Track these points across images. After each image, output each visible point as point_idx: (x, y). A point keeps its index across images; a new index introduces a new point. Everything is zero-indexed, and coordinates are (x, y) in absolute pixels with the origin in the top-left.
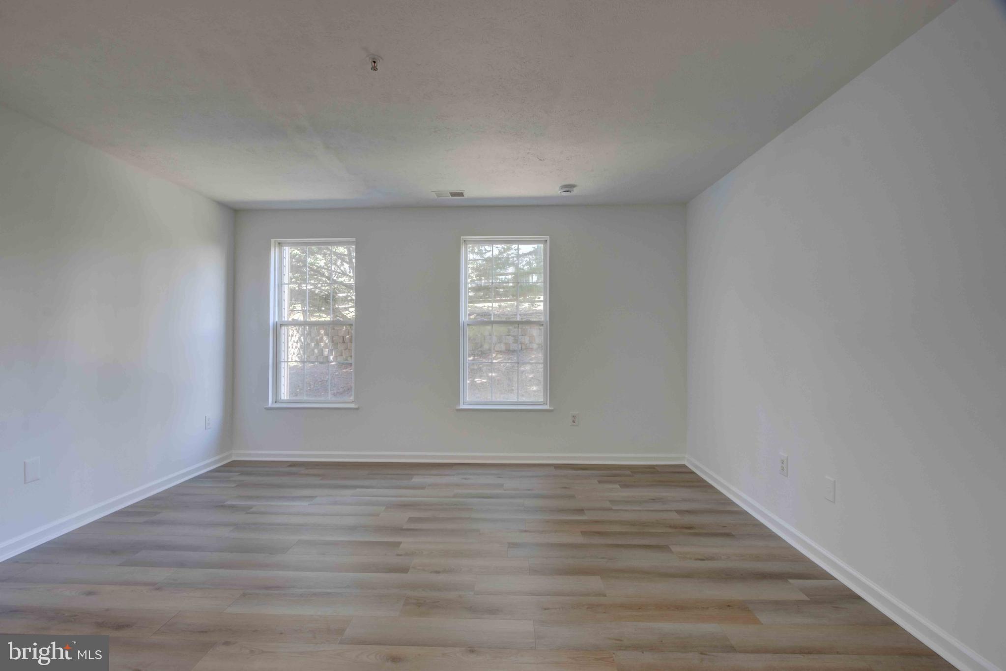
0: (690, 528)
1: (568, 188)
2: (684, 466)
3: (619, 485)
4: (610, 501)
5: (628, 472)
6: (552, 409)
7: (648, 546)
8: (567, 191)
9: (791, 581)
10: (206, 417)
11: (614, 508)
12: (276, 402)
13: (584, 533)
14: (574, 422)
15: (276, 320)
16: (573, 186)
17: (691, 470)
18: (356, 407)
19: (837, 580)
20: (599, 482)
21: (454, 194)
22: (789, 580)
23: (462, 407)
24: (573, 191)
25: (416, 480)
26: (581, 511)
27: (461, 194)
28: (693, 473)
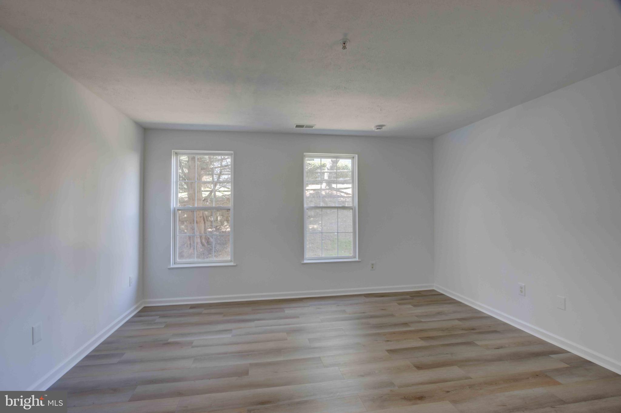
0: (473, 329)
1: (380, 127)
2: (433, 291)
3: (411, 305)
4: (417, 316)
5: (408, 297)
6: (360, 260)
7: (463, 343)
8: (379, 129)
9: (552, 356)
10: (130, 277)
11: (423, 320)
12: (174, 264)
13: (422, 339)
14: (372, 268)
15: (175, 206)
16: (382, 126)
17: (440, 293)
18: (235, 264)
19: (571, 353)
20: (399, 304)
21: (297, 126)
22: (550, 355)
23: (305, 262)
24: (382, 128)
25: (288, 312)
26: (406, 324)
27: (311, 127)
28: (442, 294)
